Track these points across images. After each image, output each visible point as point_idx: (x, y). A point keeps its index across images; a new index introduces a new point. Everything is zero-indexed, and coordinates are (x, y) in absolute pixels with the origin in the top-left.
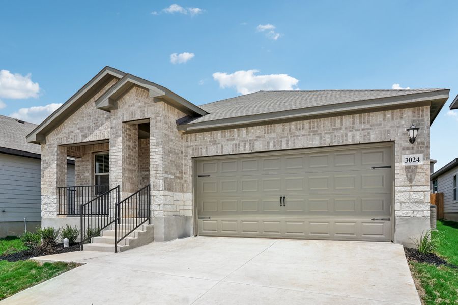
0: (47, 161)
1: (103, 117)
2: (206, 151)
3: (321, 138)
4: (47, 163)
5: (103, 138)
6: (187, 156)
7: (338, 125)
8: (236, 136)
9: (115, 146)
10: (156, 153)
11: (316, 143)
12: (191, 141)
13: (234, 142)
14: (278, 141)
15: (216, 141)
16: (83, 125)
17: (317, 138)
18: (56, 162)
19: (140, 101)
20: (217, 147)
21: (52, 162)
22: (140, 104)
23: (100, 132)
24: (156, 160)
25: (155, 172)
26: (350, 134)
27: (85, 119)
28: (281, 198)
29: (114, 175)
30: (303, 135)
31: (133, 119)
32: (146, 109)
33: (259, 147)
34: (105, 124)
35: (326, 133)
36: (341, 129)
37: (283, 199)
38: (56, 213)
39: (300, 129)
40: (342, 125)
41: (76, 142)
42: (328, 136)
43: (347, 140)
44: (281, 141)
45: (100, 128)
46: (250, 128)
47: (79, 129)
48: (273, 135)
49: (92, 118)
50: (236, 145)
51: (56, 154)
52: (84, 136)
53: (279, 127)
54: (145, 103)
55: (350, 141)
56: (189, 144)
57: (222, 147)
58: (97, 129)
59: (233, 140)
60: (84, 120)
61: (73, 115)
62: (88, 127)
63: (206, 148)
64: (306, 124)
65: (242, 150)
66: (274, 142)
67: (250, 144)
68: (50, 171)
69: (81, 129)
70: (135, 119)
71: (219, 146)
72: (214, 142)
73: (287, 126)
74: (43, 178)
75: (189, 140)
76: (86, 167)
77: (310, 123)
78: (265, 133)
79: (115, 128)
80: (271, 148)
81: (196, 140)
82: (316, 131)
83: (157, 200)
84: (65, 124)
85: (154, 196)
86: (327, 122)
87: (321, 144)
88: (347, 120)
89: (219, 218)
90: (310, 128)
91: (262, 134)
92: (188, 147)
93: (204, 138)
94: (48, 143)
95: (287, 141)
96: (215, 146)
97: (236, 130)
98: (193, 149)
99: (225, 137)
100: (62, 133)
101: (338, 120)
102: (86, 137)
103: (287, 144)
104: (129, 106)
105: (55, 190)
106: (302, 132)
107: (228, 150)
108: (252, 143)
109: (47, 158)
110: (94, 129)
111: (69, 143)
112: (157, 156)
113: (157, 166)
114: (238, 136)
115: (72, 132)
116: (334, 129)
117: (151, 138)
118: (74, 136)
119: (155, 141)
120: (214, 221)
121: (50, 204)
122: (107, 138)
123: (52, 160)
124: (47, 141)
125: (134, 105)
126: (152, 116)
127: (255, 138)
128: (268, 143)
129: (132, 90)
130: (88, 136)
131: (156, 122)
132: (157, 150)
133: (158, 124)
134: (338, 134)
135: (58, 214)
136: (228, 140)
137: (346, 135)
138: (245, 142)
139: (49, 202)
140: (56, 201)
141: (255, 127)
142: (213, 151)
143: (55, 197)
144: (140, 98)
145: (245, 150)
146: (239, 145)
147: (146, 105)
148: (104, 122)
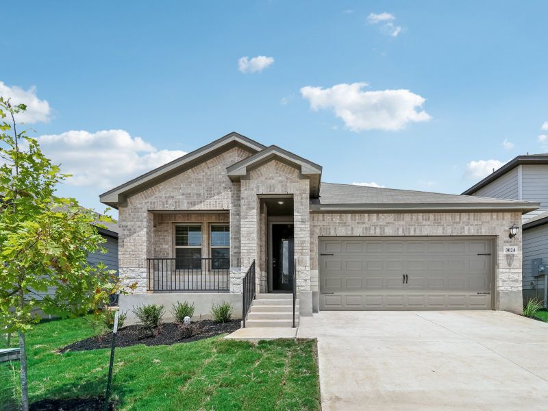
0: (129, 227)
1: (220, 186)
2: (336, 232)
3: (444, 229)
4: (130, 229)
5: (220, 209)
6: (313, 234)
7: (457, 220)
8: (366, 220)
9: (246, 218)
10: (301, 229)
11: (440, 232)
12: (318, 220)
13: (364, 225)
14: (406, 228)
15: (345, 223)
16: (189, 192)
17: (441, 228)
18: (145, 230)
19: (280, 176)
20: (347, 229)
21: (138, 229)
22: (280, 178)
23: (216, 202)
24: (302, 236)
25: (300, 248)
26: (466, 227)
27: (193, 185)
28: (404, 276)
29: (246, 248)
30: (429, 225)
31: (271, 193)
32: (288, 185)
33: (389, 231)
34: (223, 194)
35: (448, 225)
36: (459, 223)
37: (405, 278)
38: (145, 289)
39: (426, 220)
40: (460, 220)
41: (178, 209)
42: (449, 227)
43: (464, 232)
44: (409, 229)
45: (216, 197)
46: (380, 215)
47: (183, 194)
48: (402, 223)
49: (203, 185)
50: (366, 228)
51: (145, 220)
52: (191, 204)
53: (407, 217)
54: (287, 178)
55: (466, 233)
56: (316, 224)
57: (352, 228)
58: (211, 197)
59: (364, 223)
60: (190, 185)
61: (174, 178)
62: (197, 194)
63: (335, 228)
64: (432, 216)
65: (372, 233)
66: (403, 229)
67: (381, 228)
68: (135, 239)
69: (188, 196)
70: (274, 193)
71: (349, 228)
72: (344, 224)
73: (415, 216)
74: (123, 246)
75: (316, 219)
76: (164, 239)
77: (435, 216)
78: (395, 220)
79: (247, 199)
80: (401, 233)
81: (323, 220)
82: (440, 223)
83: (303, 275)
84: (161, 187)
85: (299, 271)
86: (448, 216)
87: (444, 233)
88: (464, 216)
89: (343, 294)
90: (435, 220)
91: (392, 220)
92: (314, 226)
93: (332, 220)
94: (130, 206)
95: (415, 229)
96: (345, 228)
97: (366, 215)
98: (321, 229)
99: (355, 220)
100: (156, 197)
101: (457, 215)
102: (195, 205)
103: (415, 231)
104: (266, 178)
105: (145, 263)
106: (429, 223)
107: (359, 231)
108: (382, 227)
109: (129, 223)
110: (207, 197)
111: (167, 209)
112: (304, 233)
113: (303, 242)
114: (369, 220)
115: (173, 197)
116: (454, 223)
117: (295, 213)
118: (176, 202)
119: (300, 217)
120: (337, 297)
121: (134, 278)
122: (226, 208)
123: (139, 227)
124: (129, 204)
125: (273, 179)
126: (298, 192)
127: (385, 223)
128: (398, 229)
129: (270, 163)
130: (198, 204)
131: (302, 199)
132: (302, 226)
133: (304, 201)
134: (458, 226)
135: (148, 290)
136: (358, 223)
137: (464, 228)
138: (375, 226)
139: (133, 275)
140: (145, 275)
141: (385, 215)
142: (342, 232)
143: (145, 270)
144: (281, 173)
145: (375, 233)
146: (370, 228)
147: (289, 181)
148: (222, 191)
